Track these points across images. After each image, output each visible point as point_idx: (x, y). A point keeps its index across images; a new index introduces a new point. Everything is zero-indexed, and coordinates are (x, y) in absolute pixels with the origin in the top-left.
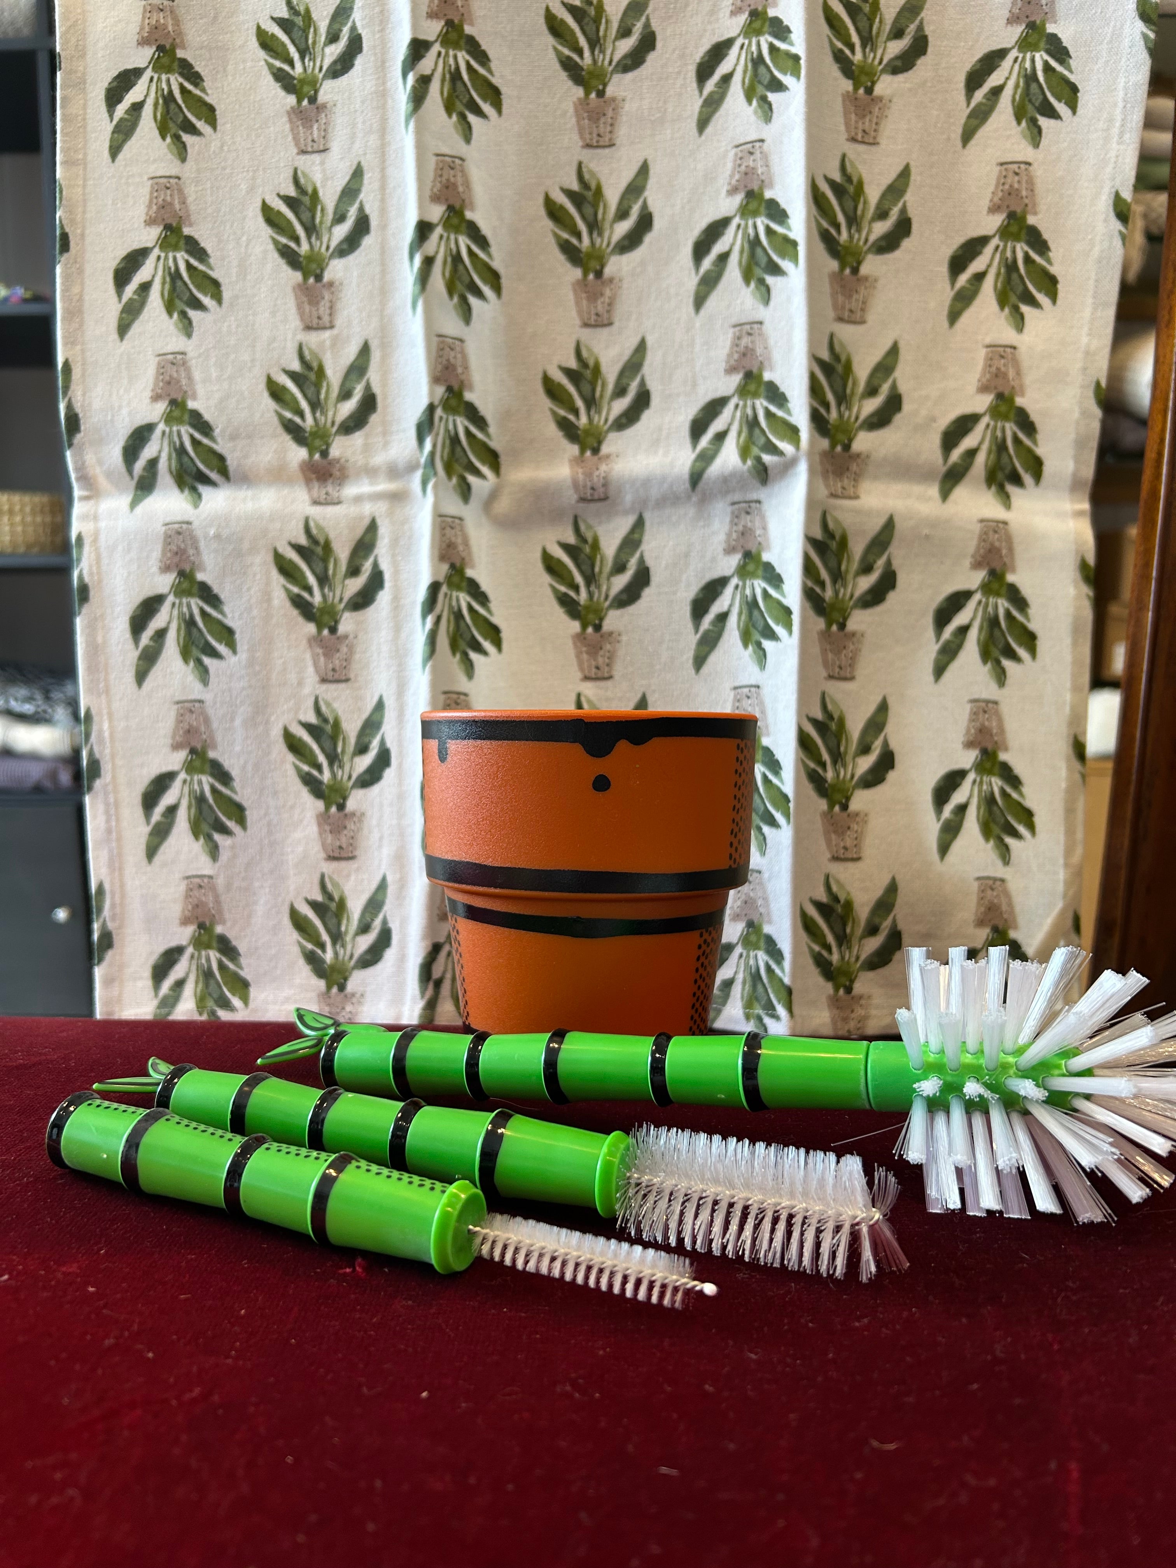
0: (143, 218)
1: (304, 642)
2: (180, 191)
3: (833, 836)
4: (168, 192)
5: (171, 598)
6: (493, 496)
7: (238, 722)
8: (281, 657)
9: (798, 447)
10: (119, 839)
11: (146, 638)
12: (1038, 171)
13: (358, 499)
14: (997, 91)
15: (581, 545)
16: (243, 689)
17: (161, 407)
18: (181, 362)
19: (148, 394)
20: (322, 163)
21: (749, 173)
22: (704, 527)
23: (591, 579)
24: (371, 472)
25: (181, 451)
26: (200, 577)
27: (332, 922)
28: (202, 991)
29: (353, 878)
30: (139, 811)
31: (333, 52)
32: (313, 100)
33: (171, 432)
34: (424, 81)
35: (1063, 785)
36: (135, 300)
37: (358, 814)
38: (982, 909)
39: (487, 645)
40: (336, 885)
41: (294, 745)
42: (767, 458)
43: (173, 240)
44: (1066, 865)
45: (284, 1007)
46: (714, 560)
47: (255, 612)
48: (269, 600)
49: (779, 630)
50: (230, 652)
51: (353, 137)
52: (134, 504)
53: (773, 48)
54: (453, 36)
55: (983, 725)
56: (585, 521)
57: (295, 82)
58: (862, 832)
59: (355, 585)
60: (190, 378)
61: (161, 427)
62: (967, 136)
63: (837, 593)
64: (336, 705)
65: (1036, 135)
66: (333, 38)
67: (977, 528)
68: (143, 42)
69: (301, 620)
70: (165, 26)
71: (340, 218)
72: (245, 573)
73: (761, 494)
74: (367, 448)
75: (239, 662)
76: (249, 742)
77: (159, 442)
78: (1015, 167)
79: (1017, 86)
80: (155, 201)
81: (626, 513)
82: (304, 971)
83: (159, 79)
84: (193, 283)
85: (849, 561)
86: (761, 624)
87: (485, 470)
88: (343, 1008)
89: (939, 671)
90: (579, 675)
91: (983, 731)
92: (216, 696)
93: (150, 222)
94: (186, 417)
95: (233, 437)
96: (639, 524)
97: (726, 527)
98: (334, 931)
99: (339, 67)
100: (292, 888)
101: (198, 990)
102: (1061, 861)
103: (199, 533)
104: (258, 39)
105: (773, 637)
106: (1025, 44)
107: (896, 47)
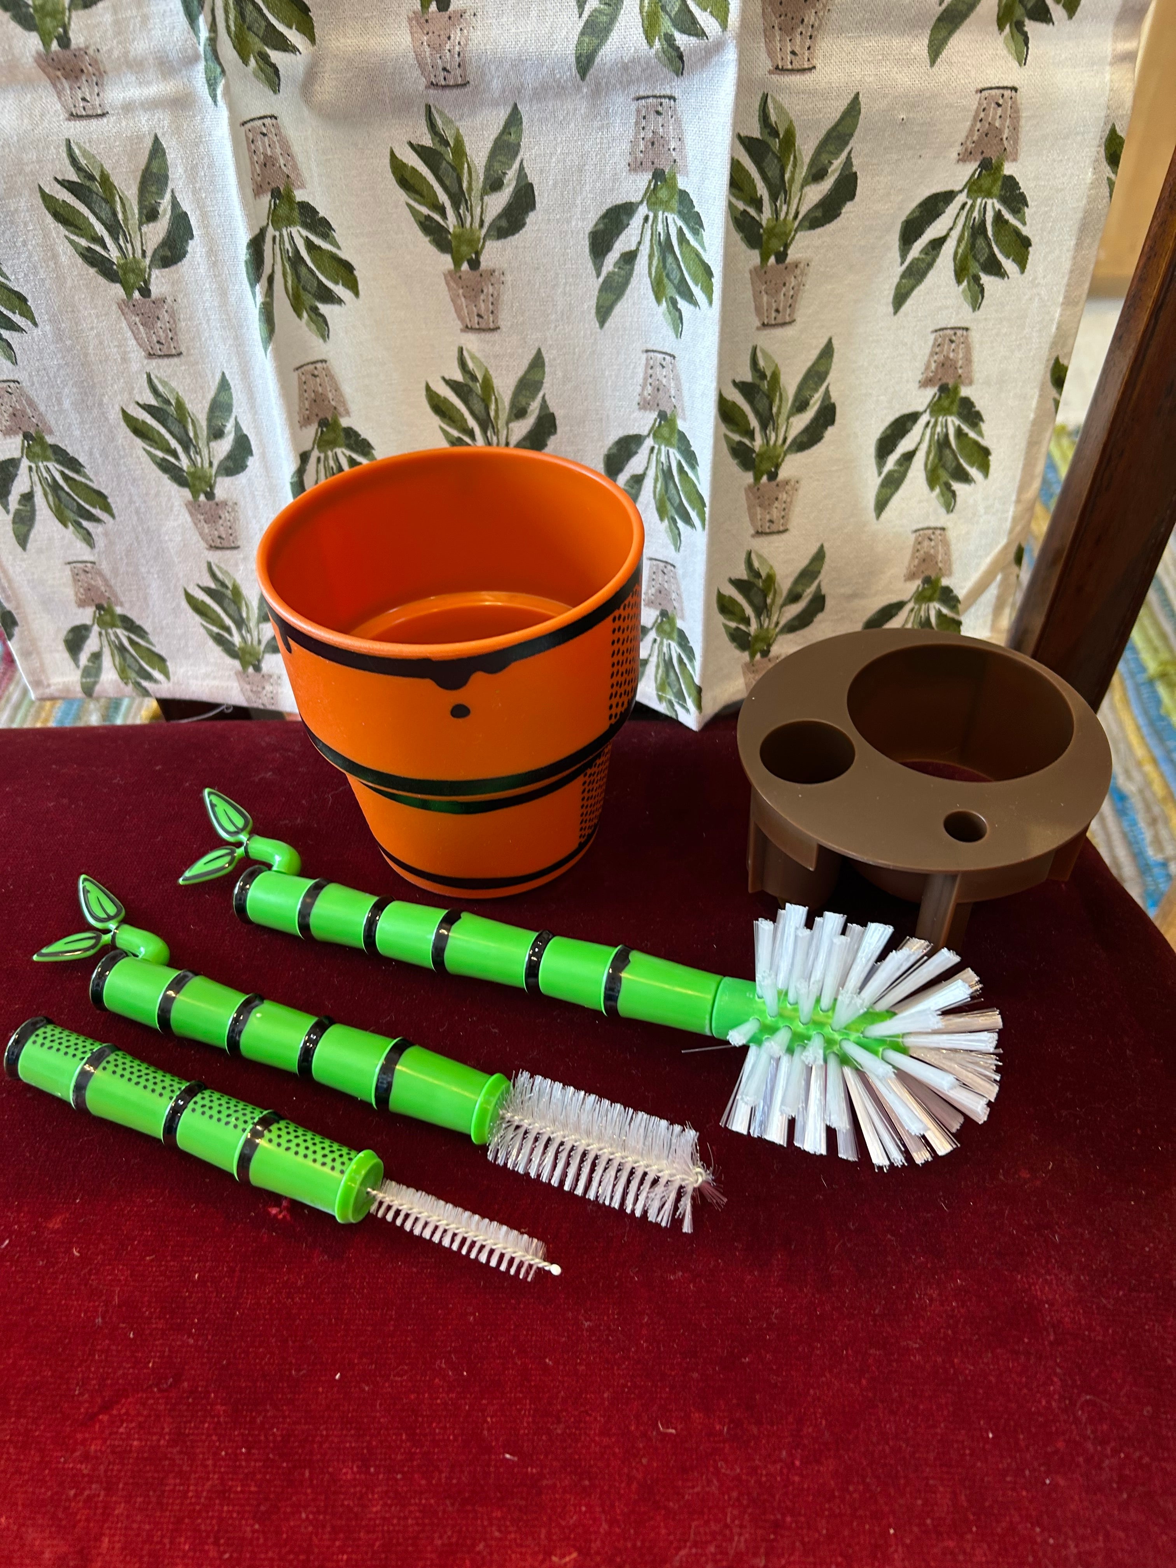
1: (115, 307)
3: (758, 509)
6: (311, 75)
7: (67, 404)
8: (92, 329)
9: (724, 25)
13: (128, 108)
15: (441, 149)
16: (60, 367)
22: (600, 128)
23: (458, 198)
24: (136, 66)
27: (232, 608)
28: (121, 664)
29: (242, 567)
35: (1032, 416)
37: (230, 503)
38: (916, 562)
39: (339, 290)
40: (225, 573)
41: (139, 430)
42: (682, 40)
44: (1018, 501)
45: (205, 683)
46: (615, 178)
47: (42, 273)
48: (55, 257)
50: (30, 322)
55: (947, 358)
56: (441, 113)
58: (791, 502)
63: (776, 212)
64: (174, 384)
67: (972, 102)
69: (102, 280)
72: (12, 222)
73: (675, 87)
74: (120, 27)
75: (45, 335)
76: (87, 426)
81: (495, 104)
82: (216, 652)
85: (795, 166)
86: (675, 276)
87: (293, 36)
88: (264, 688)
89: (900, 299)
90: (460, 325)
91: (946, 365)
92: (30, 376)
96: (514, 120)
97: (630, 134)
98: (237, 617)
100: (181, 575)
101: (117, 663)
102: (1014, 498)
105: (690, 297)
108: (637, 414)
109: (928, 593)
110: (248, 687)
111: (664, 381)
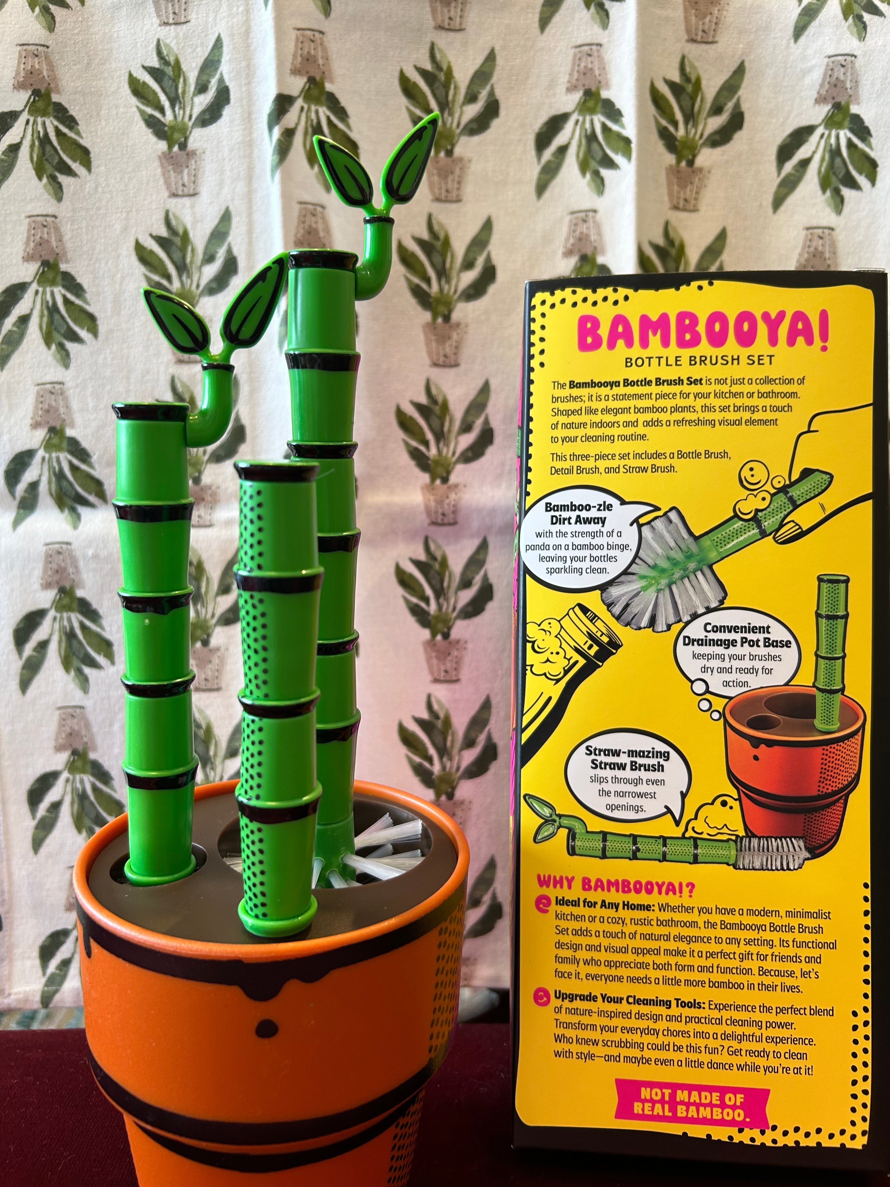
0: (21, 254)
2: (57, 229)
4: (45, 229)
5: (52, 613)
10: (6, 833)
11: (29, 649)
12: (840, 236)
14: (805, 163)
15: (431, 562)
17: (41, 434)
18: (59, 391)
19: (29, 421)
20: (192, 207)
21: (582, 239)
25: (60, 476)
26: (80, 593)
30: (25, 808)
31: (202, 102)
32: (183, 146)
33: (50, 458)
34: (289, 134)
36: (14, 331)
43: (50, 275)
50: (109, 662)
51: (221, 184)
52: (17, 523)
54: (315, 92)
56: (435, 541)
57: (166, 128)
59: (226, 602)
60: (67, 407)
61: (41, 453)
62: (778, 202)
64: (208, 713)
65: (839, 203)
66: (202, 89)
68: (19, 86)
70: (40, 72)
71: (209, 258)
77: (40, 467)
78: (820, 231)
79: (823, 159)
80: (32, 238)
81: (472, 535)
83: (35, 122)
84: (70, 317)
90: (430, 678)
92: (95, 703)
93: (28, 258)
94: (65, 445)
96: (484, 546)
99: (207, 116)
103: (78, 554)
104: (130, 87)
106: (831, 122)
107: (715, 123)
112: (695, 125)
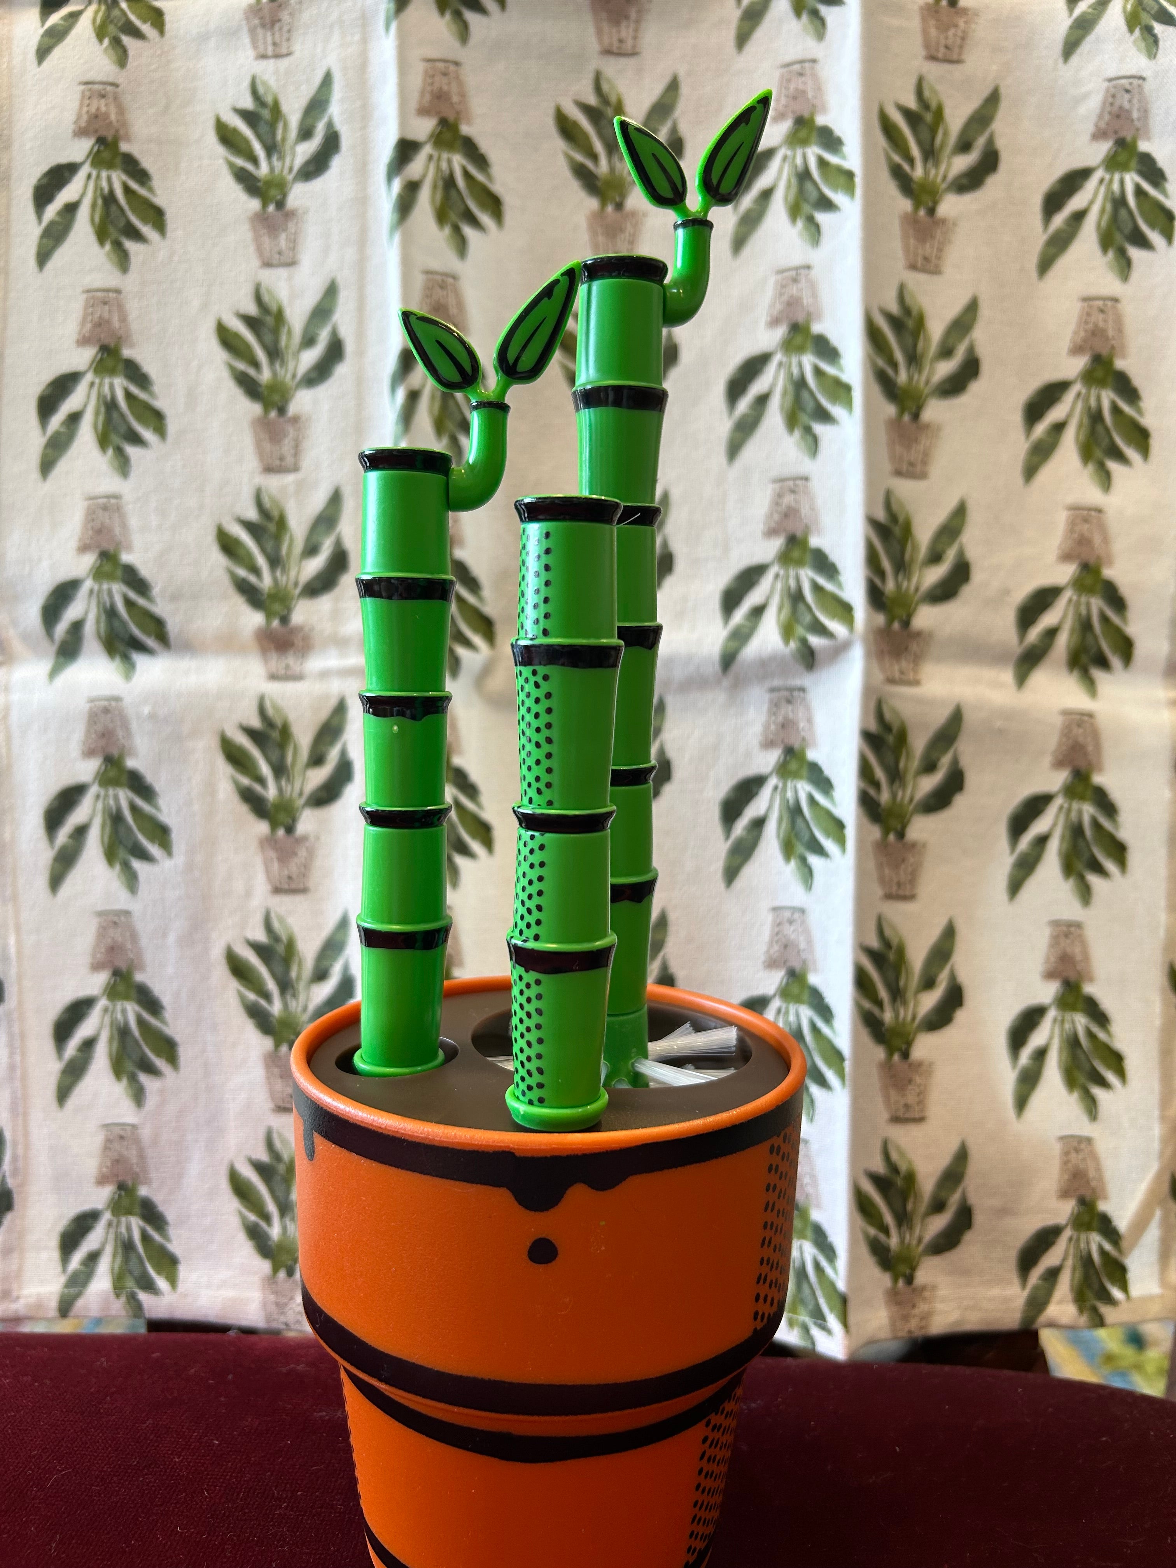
0: (75, 337)
1: (255, 844)
2: (121, 307)
3: (890, 1091)
4: (107, 308)
5: (94, 789)
6: (486, 671)
7: (172, 938)
8: (226, 862)
9: (851, 628)
10: (24, 1078)
11: (63, 835)
12: (1128, 309)
13: (325, 675)
14: (1079, 216)
16: (179, 899)
17: (89, 560)
18: (115, 508)
19: (73, 544)
20: (290, 278)
21: (793, 303)
22: (736, 715)
24: (340, 642)
25: (111, 613)
26: (131, 763)
27: (280, 1188)
28: (121, 1267)
30: (49, 1044)
31: (305, 151)
32: (280, 205)
34: (412, 188)
35: (1158, 1022)
36: (62, 432)
38: (1067, 1177)
39: (474, 845)
40: (286, 1142)
41: (238, 969)
42: (814, 640)
43: (110, 363)
44: (1163, 1118)
45: (217, 1297)
46: (748, 754)
47: (196, 807)
48: (213, 794)
49: (829, 845)
50: (165, 855)
51: (326, 250)
52: (54, 673)
53: (822, 163)
54: (447, 136)
55: (1065, 952)
57: (260, 183)
58: (925, 1086)
59: (318, 777)
60: (124, 526)
61: (88, 584)
62: (1045, 265)
63: (894, 796)
64: (290, 921)
65: (1125, 266)
66: (306, 134)
67: (1059, 721)
68: (81, 132)
69: (251, 817)
70: (106, 115)
71: (309, 341)
72: (185, 761)
73: (806, 680)
74: (335, 614)
75: (175, 867)
76: (184, 963)
77: (86, 602)
78: (1100, 303)
79: (1103, 211)
80: (89, 318)
82: (245, 1249)
83: (98, 177)
84: (133, 413)
85: (908, 759)
86: (805, 835)
87: (477, 640)
89: (1014, 888)
91: (1065, 959)
92: (145, 907)
93: (83, 341)
94: (119, 573)
95: (175, 598)
97: (763, 717)
98: (284, 1201)
99: (311, 168)
100: (232, 1145)
101: (116, 1267)
102: (1156, 1113)
103: (130, 712)
104: (218, 134)
105: (820, 850)
106: (1113, 163)
107: (961, 163)
108: (763, 974)
109: (1086, 1218)
110: (272, 1297)
111: (793, 937)
112: (937, 164)
